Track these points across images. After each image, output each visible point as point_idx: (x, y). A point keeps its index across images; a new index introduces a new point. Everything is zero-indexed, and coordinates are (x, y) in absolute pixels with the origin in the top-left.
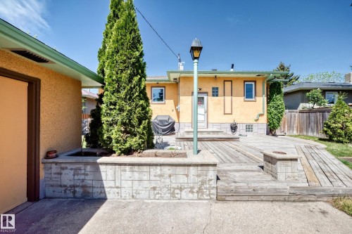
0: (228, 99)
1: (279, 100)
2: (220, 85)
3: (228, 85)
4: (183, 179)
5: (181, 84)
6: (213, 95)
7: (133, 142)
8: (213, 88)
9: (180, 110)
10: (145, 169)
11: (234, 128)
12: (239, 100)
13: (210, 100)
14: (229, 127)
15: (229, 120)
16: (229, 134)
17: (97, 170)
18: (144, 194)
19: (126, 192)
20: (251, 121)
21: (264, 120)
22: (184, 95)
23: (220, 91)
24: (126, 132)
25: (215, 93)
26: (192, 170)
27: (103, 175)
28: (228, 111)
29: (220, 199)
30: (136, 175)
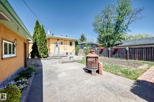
0: (65, 45)
1: (78, 46)
2: (63, 41)
3: (65, 41)
4: (57, 61)
5: (51, 40)
6: (61, 44)
7: (46, 56)
8: (61, 42)
9: (51, 48)
10: (50, 60)
11: (67, 54)
12: (68, 46)
13: (60, 46)
14: (66, 53)
15: (66, 51)
16: (66, 55)
17: (40, 61)
18: (50, 64)
19: (46, 64)
20: (71, 52)
21: (74, 51)
22: (52, 43)
23: (63, 43)
24: (44, 54)
25: (62, 43)
26: (58, 59)
27: (42, 61)
28: (65, 49)
29: (62, 63)
30: (48, 61)
